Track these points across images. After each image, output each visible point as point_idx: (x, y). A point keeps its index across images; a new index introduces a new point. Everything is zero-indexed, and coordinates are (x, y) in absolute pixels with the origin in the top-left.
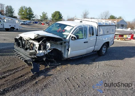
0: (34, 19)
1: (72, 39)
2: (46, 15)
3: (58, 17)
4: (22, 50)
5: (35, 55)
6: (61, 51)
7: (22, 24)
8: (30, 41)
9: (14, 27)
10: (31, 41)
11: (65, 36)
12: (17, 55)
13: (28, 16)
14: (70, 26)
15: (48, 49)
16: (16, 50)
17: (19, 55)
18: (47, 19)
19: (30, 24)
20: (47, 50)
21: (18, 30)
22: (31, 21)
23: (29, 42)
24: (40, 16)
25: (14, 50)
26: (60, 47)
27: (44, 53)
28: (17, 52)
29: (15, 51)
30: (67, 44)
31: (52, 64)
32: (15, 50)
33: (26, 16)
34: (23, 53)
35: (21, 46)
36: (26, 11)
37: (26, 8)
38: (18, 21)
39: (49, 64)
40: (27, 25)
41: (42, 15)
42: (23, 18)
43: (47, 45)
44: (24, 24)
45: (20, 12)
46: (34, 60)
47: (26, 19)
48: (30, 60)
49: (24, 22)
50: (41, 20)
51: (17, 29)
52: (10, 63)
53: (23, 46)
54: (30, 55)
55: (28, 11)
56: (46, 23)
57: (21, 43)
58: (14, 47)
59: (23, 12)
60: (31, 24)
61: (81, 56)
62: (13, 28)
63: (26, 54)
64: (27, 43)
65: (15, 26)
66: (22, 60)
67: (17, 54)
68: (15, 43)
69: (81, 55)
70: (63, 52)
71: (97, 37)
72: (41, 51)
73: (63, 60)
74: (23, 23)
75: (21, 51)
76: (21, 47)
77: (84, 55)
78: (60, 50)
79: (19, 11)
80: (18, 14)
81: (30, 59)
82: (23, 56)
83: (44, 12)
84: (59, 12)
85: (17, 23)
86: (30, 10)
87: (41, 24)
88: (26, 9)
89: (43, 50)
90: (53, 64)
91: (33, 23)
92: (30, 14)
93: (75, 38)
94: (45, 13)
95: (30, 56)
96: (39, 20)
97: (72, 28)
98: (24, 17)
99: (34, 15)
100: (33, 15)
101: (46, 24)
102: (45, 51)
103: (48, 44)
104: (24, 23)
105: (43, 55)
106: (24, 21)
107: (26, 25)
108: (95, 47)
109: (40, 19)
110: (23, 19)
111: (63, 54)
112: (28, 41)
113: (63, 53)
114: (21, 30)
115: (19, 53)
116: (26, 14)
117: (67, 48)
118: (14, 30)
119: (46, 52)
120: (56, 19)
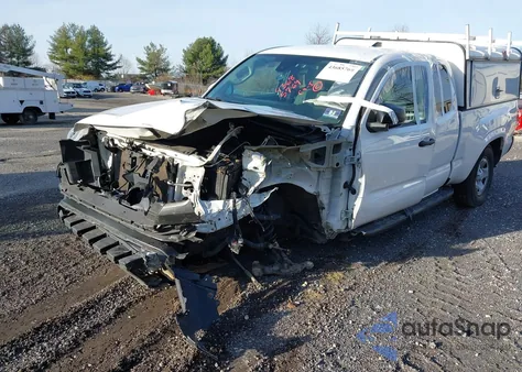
0: (113, 73)
1: (373, 125)
2: (163, 56)
3: (208, 61)
4: (110, 204)
5: (190, 227)
6: (314, 198)
7: (69, 96)
8: (148, 153)
9: (40, 107)
10: (157, 152)
11: (332, 114)
12: (81, 233)
13: (90, 63)
14: (347, 61)
15: (252, 189)
16: (73, 203)
17: (92, 234)
18: (166, 70)
19: (101, 93)
20: (250, 193)
21: (57, 120)
22: (103, 82)
23: (145, 156)
24: (139, 61)
25: (60, 208)
26: (314, 175)
27: (234, 212)
28: (79, 215)
29: (65, 212)
30: (349, 153)
31: (269, 270)
32: (63, 204)
33: (82, 64)
34: (112, 222)
35: (97, 183)
36: (82, 45)
37: (80, 33)
38: (51, 81)
39: (257, 270)
40: (90, 97)
41: (144, 58)
42: (71, 72)
43: (250, 166)
44: (79, 96)
45: (56, 48)
46: (182, 257)
47: (85, 77)
48: (162, 259)
49: (79, 86)
50: (143, 77)
51: (52, 115)
52: (41, 276)
53: (109, 183)
54: (161, 230)
55: (87, 43)
56: (166, 87)
57: (94, 166)
58: (61, 187)
59: (69, 50)
60: (105, 93)
61: (402, 218)
62: (35, 111)
63: (133, 226)
64: (133, 165)
65: (41, 103)
66: (117, 259)
67: (80, 227)
68: (66, 166)
69: (402, 212)
70: (324, 199)
71: (462, 113)
72: (216, 206)
73: (320, 240)
74: (71, 89)
75: (104, 212)
76: (97, 190)
77: (410, 208)
78: (310, 189)
79: (53, 45)
80: (51, 58)
81: (160, 251)
82: (114, 234)
83: (152, 45)
84: (212, 43)
85: (49, 88)
86: (96, 38)
87: (146, 90)
88: (82, 35)
89: (228, 197)
90: (276, 268)
91: (113, 89)
92: (96, 55)
93: (387, 119)
94: (158, 48)
95: (160, 237)
96: (134, 78)
97: (359, 68)
98: (73, 69)
99: (115, 59)
100: (108, 57)
101: (163, 91)
102: (239, 202)
103: (256, 163)
104: (78, 90)
105: (226, 222)
106: (77, 82)
107: (84, 97)
108: (454, 163)
109: (138, 72)
110: (71, 77)
111: (324, 213)
112: (137, 149)
113: (326, 207)
114: (68, 117)
115: (91, 221)
116: (82, 57)
117: (345, 176)
118: (40, 119)
119: (243, 206)
120: (204, 68)
